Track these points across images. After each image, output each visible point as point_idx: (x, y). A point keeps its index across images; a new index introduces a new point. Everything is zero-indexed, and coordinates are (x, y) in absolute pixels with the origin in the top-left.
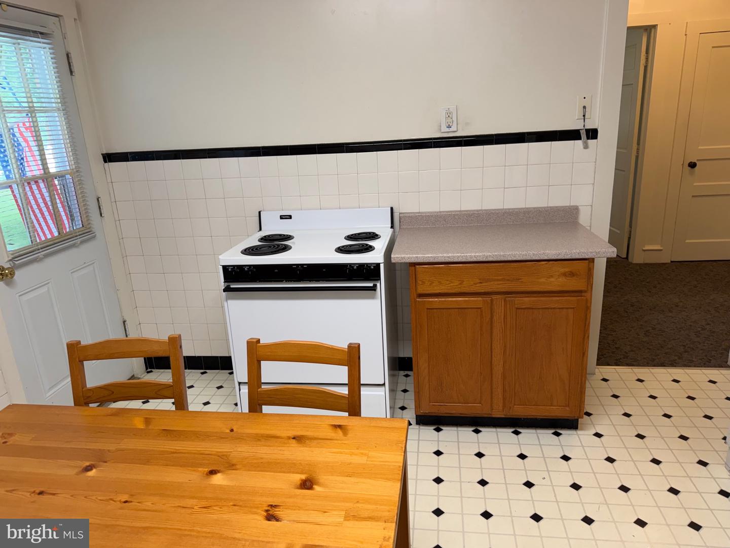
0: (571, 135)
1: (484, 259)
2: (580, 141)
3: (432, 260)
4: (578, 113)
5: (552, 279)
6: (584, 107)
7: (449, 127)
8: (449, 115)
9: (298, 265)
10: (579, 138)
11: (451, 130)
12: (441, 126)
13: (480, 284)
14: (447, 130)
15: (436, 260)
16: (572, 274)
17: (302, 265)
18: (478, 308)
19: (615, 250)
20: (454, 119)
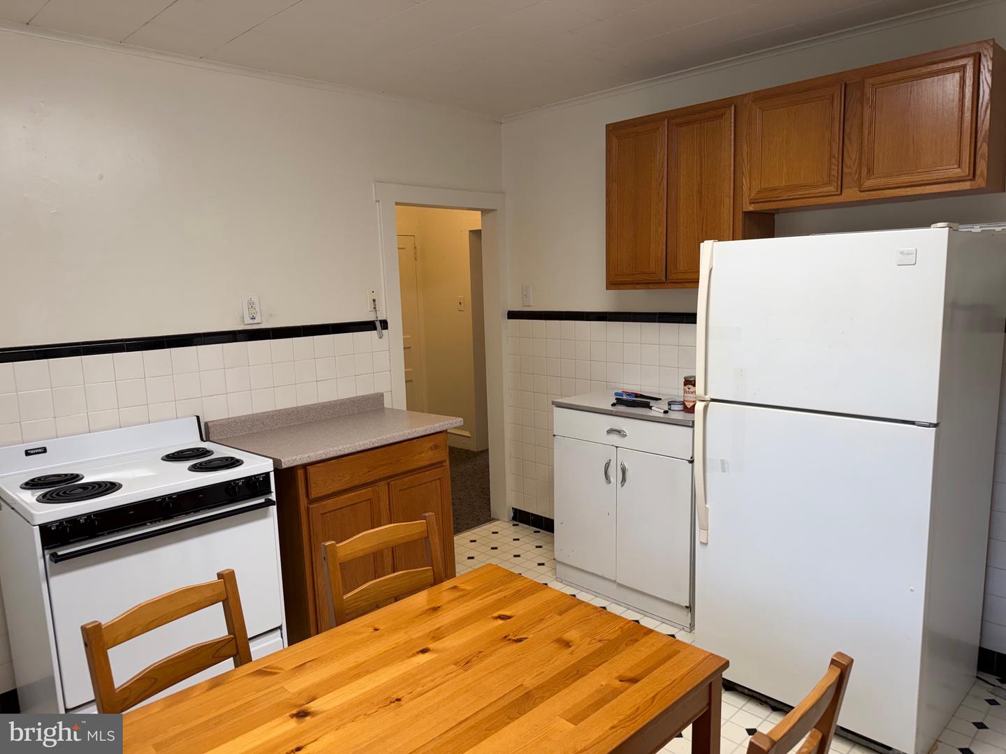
0: (368, 326)
1: (371, 446)
2: (375, 332)
3: (324, 457)
4: (370, 306)
5: (423, 455)
6: (374, 300)
7: (253, 318)
8: (251, 305)
9: (163, 498)
10: (375, 328)
11: (255, 321)
12: (243, 317)
13: (369, 473)
14: (252, 321)
15: (329, 456)
16: (436, 447)
17: (170, 496)
18: (367, 500)
19: (461, 419)
20: (258, 309)
